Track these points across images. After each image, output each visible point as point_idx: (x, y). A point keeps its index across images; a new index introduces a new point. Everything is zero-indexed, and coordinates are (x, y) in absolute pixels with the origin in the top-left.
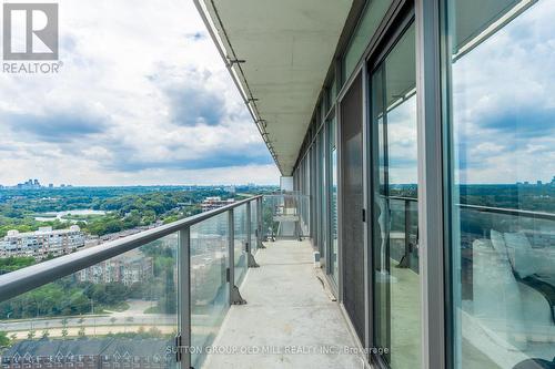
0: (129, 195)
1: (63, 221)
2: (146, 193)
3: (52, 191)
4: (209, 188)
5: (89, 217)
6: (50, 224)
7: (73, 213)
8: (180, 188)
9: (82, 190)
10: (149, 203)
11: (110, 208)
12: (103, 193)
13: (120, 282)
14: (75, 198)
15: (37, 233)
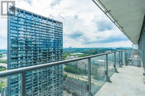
0: (87, 50)
1: (75, 55)
2: (91, 49)
3: (73, 49)
4: (107, 48)
5: (80, 54)
6: (73, 55)
7: (77, 53)
8: (99, 48)
9: (78, 48)
10: (92, 52)
11: (84, 53)
12: (82, 49)
13: (86, 70)
14: (77, 50)
15: (71, 57)
